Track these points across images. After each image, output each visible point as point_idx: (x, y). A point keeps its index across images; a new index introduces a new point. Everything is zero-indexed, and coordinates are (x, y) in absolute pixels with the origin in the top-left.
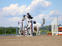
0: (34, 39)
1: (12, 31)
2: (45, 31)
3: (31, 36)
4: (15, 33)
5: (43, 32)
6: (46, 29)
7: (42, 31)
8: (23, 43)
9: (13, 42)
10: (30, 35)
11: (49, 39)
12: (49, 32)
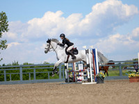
0: (99, 91)
1: (49, 73)
2: (124, 71)
3: (92, 83)
4: (56, 78)
5: (119, 75)
6: (126, 68)
7: (118, 72)
8: (74, 100)
9: (53, 97)
10: (89, 80)
11: (134, 90)
12: (133, 74)
